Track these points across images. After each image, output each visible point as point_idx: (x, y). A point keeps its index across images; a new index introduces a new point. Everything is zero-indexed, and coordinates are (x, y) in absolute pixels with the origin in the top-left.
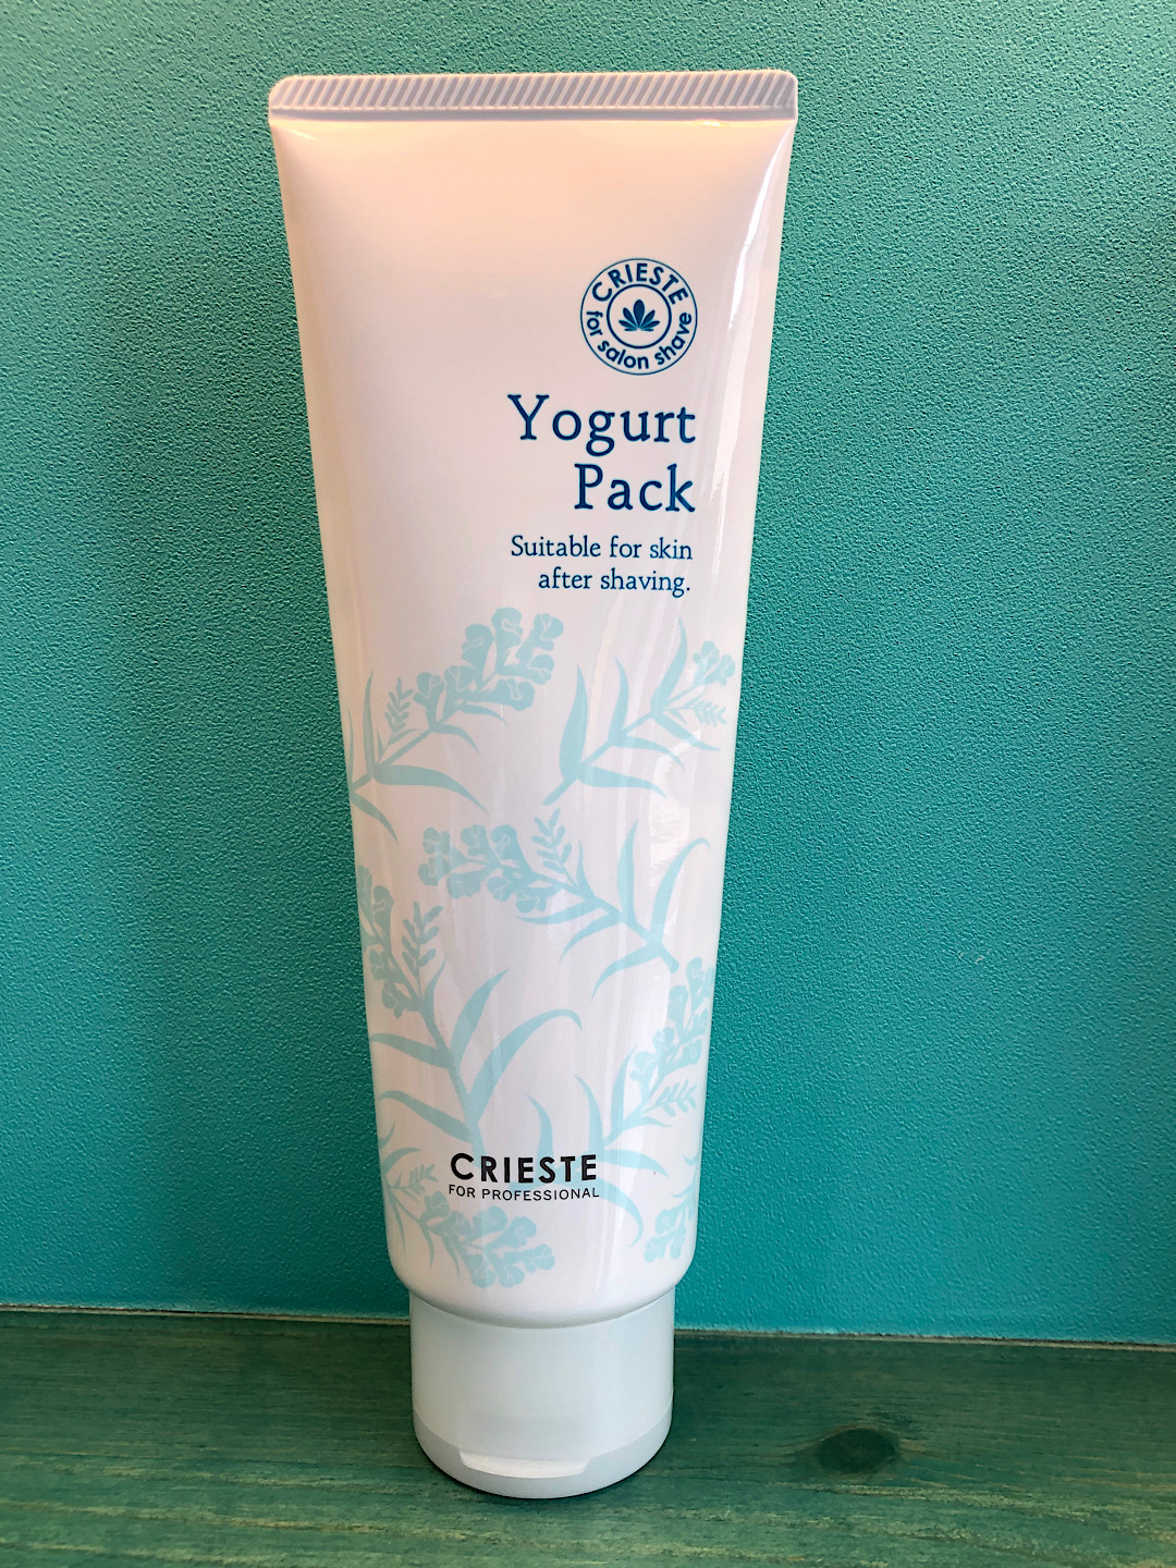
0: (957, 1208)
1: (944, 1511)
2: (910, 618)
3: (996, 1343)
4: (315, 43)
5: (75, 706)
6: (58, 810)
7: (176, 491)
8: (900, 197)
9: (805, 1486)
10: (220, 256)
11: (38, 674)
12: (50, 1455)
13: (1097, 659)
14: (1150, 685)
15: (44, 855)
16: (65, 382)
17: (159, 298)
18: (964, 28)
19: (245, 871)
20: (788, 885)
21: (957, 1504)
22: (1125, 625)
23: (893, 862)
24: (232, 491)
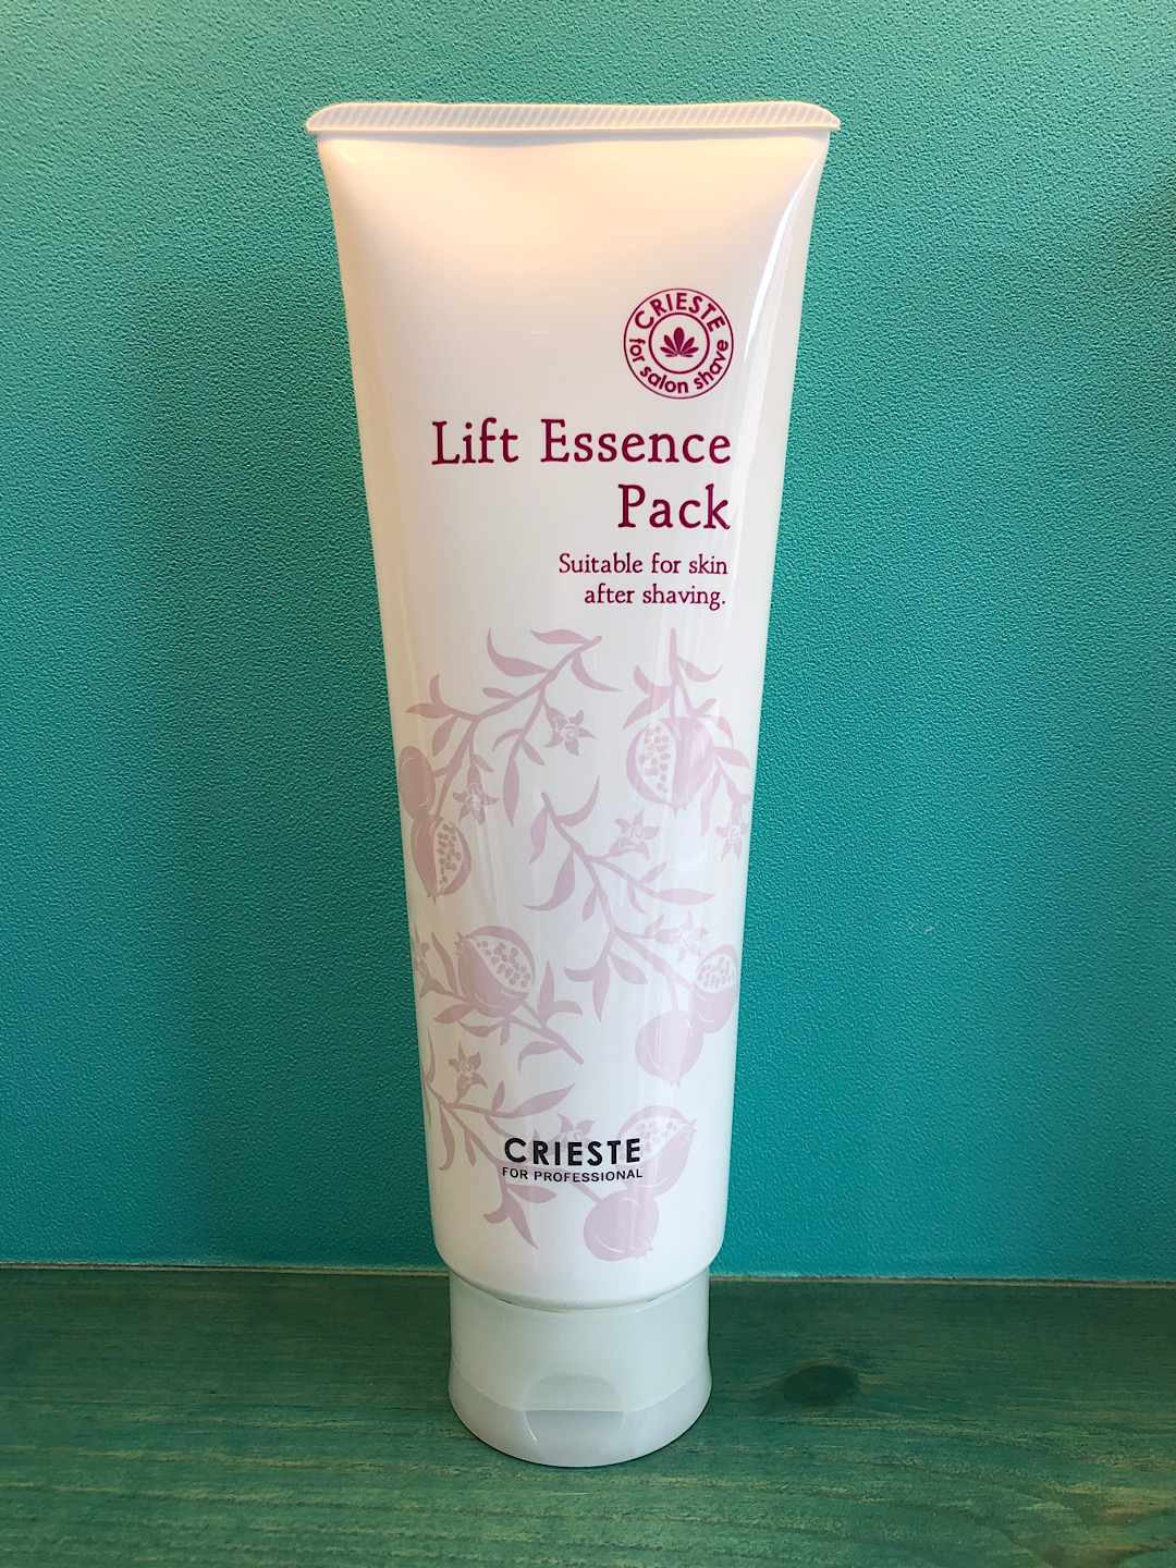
0: (911, 1161)
1: (898, 1440)
2: (862, 614)
3: (947, 1283)
4: (297, 78)
5: (81, 705)
7: (172, 503)
8: (848, 220)
9: (770, 1419)
10: (210, 281)
11: (45, 676)
12: (72, 1403)
13: (1036, 651)
14: (1085, 674)
15: (55, 845)
16: (66, 401)
17: (154, 321)
18: (907, 60)
19: (244, 858)
21: (912, 1433)
22: (1062, 619)
23: (848, 841)
24: (225, 502)
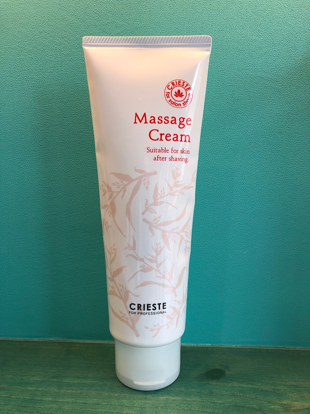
0: (240, 314)
1: (236, 389)
2: (227, 169)
3: (251, 348)
4: (83, 33)
5: (25, 192)
9: (202, 382)
10: (60, 84)
11: (17, 185)
12: (17, 375)
13: (272, 179)
14: (285, 185)
16: (23, 114)
17: (46, 94)
19: (66, 232)
22: (279, 171)
23: (223, 229)
24: (63, 140)
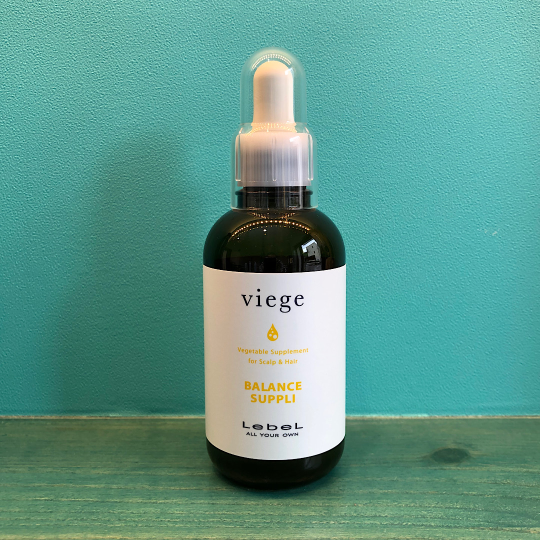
1: (497, 474)
6: (55, 170)
9: (429, 468)
12: (62, 467)
20: (406, 200)
